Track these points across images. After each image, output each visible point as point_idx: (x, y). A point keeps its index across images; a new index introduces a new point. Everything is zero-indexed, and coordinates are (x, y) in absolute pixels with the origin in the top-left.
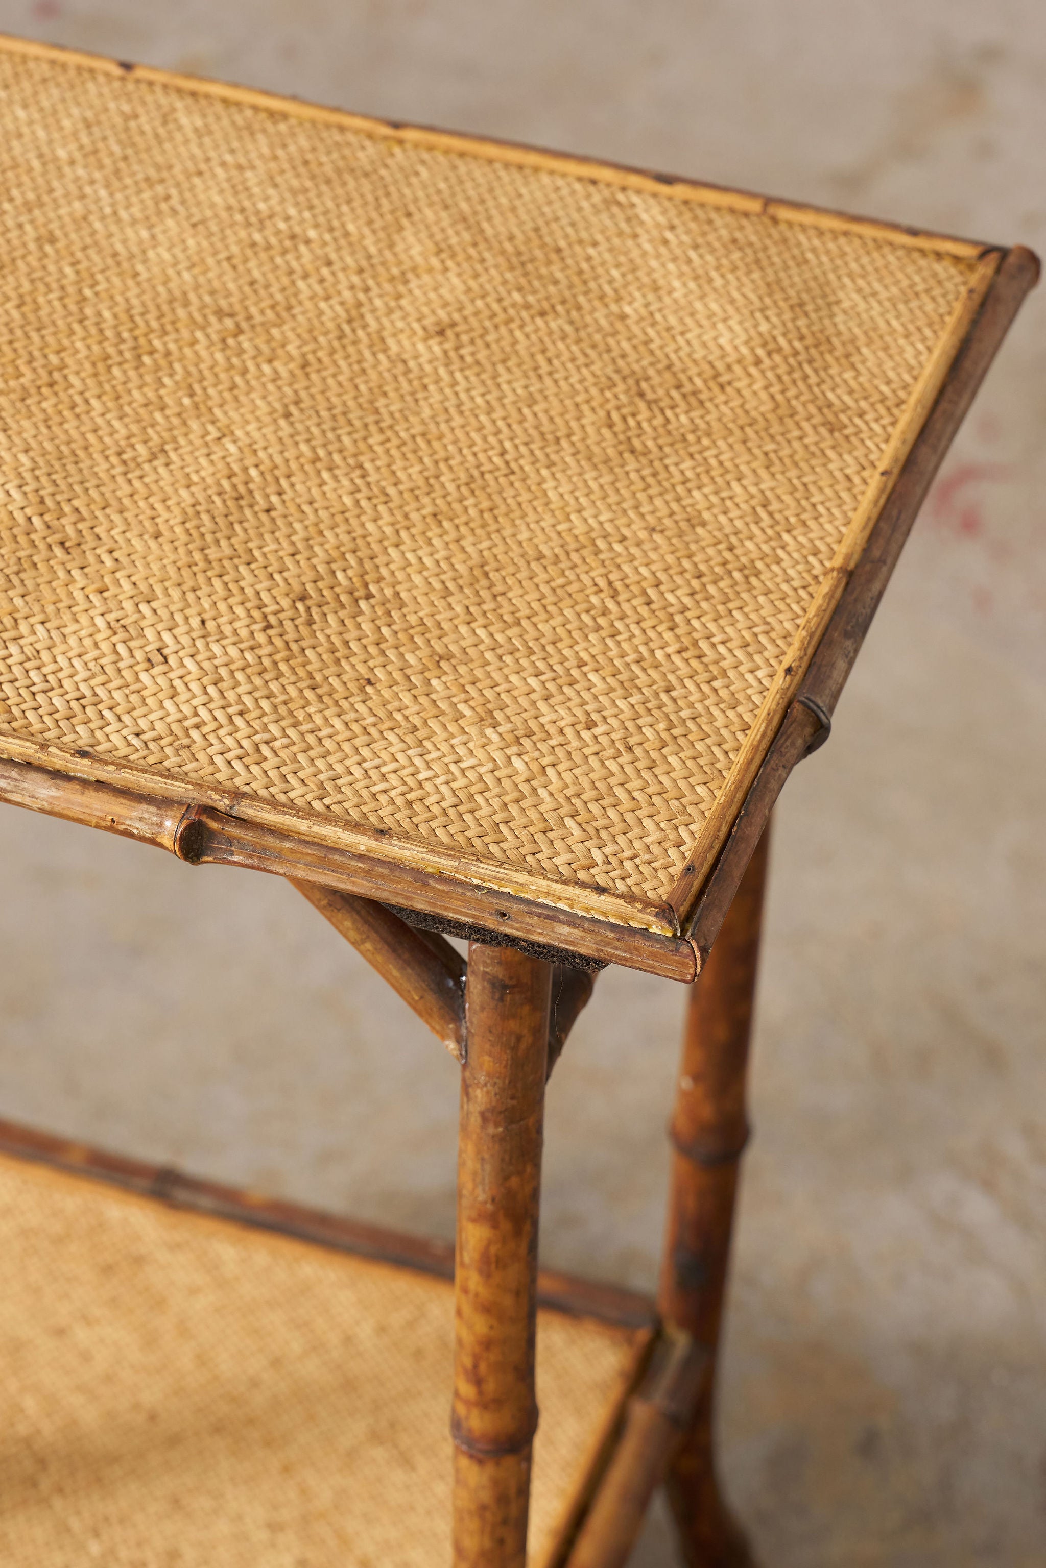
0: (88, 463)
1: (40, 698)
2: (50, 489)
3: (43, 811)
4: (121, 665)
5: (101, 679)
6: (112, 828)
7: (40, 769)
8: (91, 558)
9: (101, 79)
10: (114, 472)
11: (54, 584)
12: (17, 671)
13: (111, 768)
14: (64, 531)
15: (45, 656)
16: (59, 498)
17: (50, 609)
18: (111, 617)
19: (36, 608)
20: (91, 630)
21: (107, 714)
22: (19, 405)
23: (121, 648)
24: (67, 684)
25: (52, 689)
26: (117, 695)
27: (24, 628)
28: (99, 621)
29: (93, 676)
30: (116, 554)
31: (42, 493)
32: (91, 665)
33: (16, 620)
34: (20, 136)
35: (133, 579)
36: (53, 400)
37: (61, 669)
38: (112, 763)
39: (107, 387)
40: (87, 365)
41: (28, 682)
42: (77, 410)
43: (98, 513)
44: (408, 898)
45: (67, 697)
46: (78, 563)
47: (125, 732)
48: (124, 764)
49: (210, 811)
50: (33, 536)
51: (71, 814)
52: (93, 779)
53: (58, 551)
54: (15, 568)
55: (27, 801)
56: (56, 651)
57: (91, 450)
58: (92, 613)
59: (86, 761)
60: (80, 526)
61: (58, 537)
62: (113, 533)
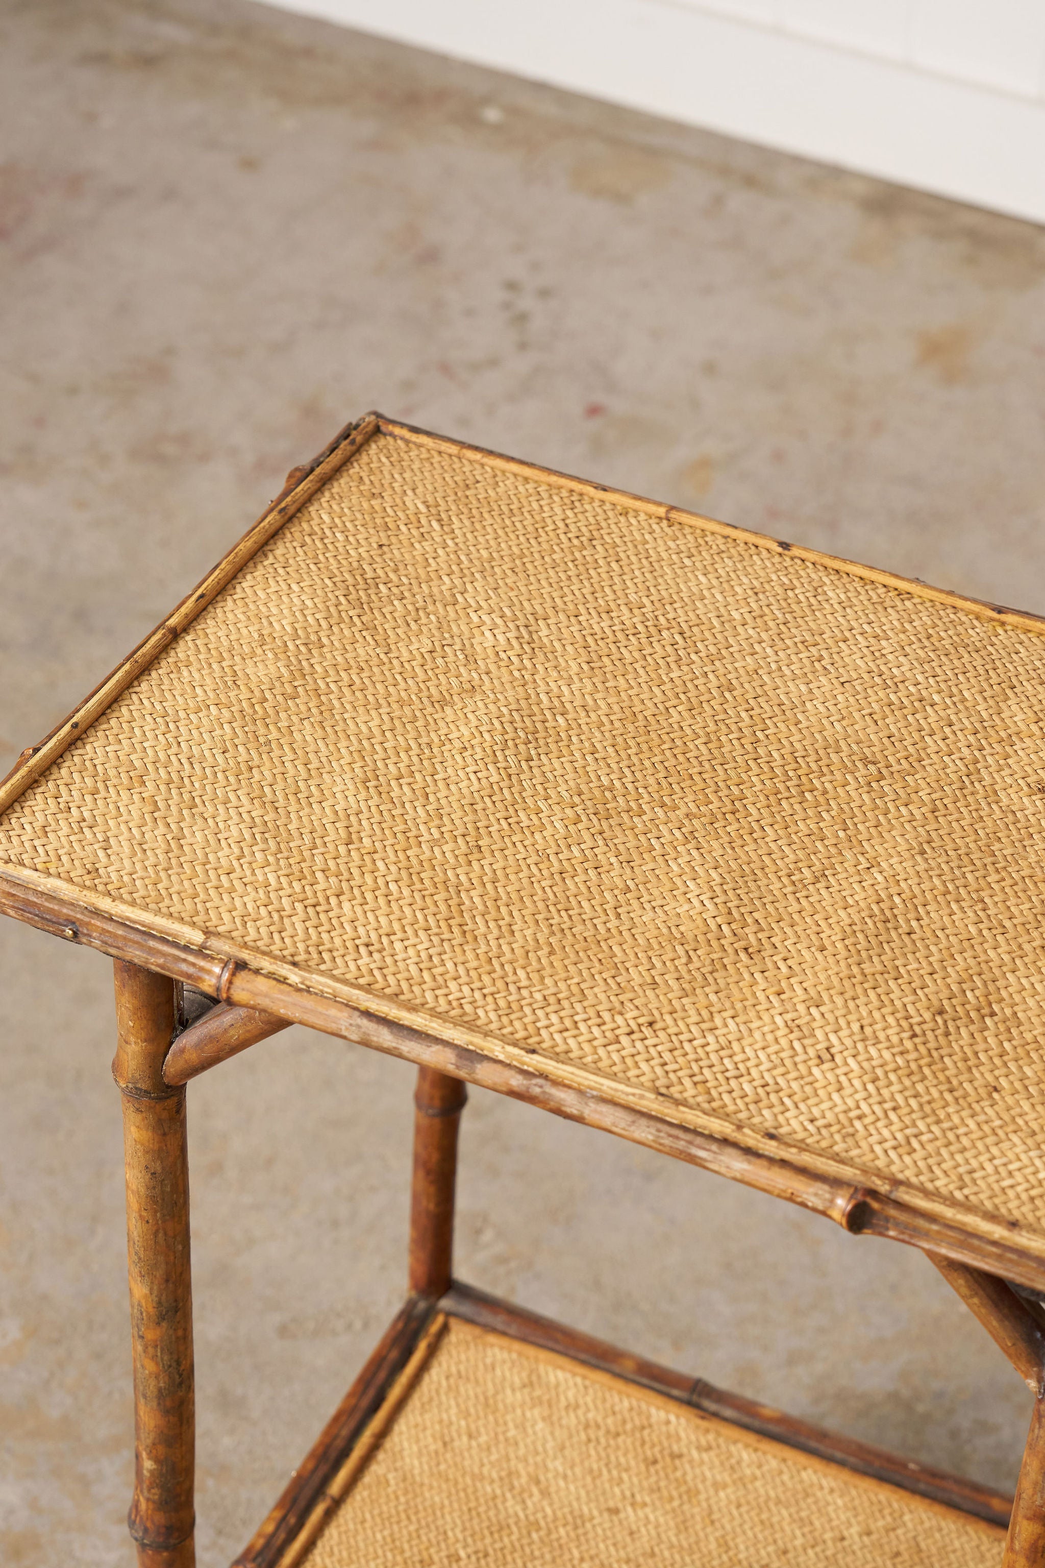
0: (765, 881)
1: (733, 1083)
2: (736, 903)
3: (735, 1179)
4: (797, 1059)
5: (781, 1070)
6: (791, 1199)
7: (735, 1145)
8: (770, 965)
9: (764, 554)
10: (785, 891)
11: (741, 984)
12: (714, 1057)
13: (794, 1150)
14: (748, 939)
15: (736, 1046)
16: (742, 910)
17: (739, 1006)
18: (788, 1017)
19: (728, 1005)
20: (772, 1027)
21: (787, 1101)
22: (708, 827)
23: (797, 1045)
24: (754, 1072)
25: (742, 1076)
26: (795, 1085)
27: (718, 1021)
28: (778, 1019)
29: (775, 1067)
30: (789, 962)
31: (729, 904)
32: (773, 1057)
33: (711, 1013)
34: (703, 598)
35: (804, 985)
36: (736, 826)
37: (749, 1059)
38: (794, 1146)
39: (778, 818)
40: (762, 798)
41: (723, 1069)
42: (754, 835)
43: (773, 925)
44: (1032, 1280)
45: (755, 1083)
46: (759, 967)
47: (802, 1118)
48: (803, 1147)
49: (873, 1193)
50: (723, 941)
51: (758, 1184)
52: (778, 1157)
53: (743, 955)
54: (710, 968)
55: (723, 1170)
56: (745, 1042)
57: (767, 870)
58: (772, 1012)
59: (773, 1143)
60: (760, 935)
61: (743, 944)
62: (786, 943)
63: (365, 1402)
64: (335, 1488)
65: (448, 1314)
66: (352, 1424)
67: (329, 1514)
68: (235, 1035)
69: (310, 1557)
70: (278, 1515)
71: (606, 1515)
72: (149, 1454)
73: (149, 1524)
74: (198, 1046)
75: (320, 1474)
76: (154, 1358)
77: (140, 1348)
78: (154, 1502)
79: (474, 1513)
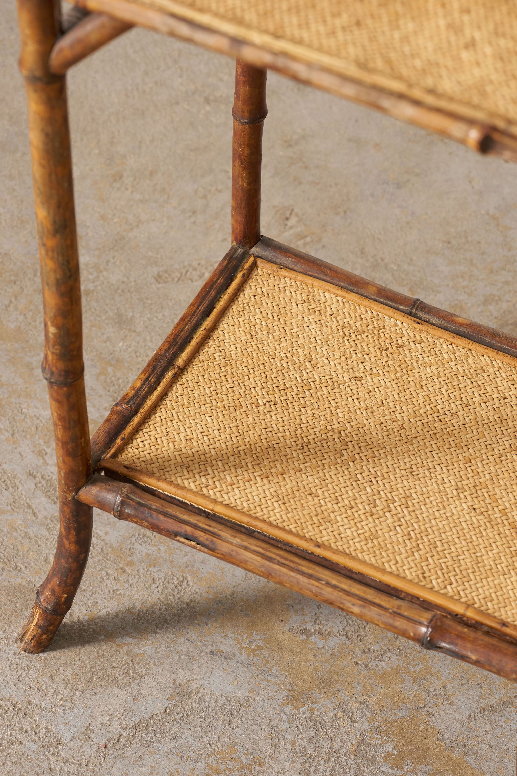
7: (408, 98)
13: (445, 101)
38: (446, 99)
48: (450, 99)
52: (434, 106)
55: (399, 115)
59: (432, 97)
63: (201, 309)
64: (180, 361)
65: (256, 257)
66: (193, 322)
67: (176, 377)
68: (94, 38)
69: (164, 403)
70: (144, 376)
71: (353, 381)
72: (52, 322)
73: (54, 369)
74: (72, 46)
75: (171, 352)
76: (52, 258)
77: (43, 252)
78: (56, 355)
79: (268, 378)
